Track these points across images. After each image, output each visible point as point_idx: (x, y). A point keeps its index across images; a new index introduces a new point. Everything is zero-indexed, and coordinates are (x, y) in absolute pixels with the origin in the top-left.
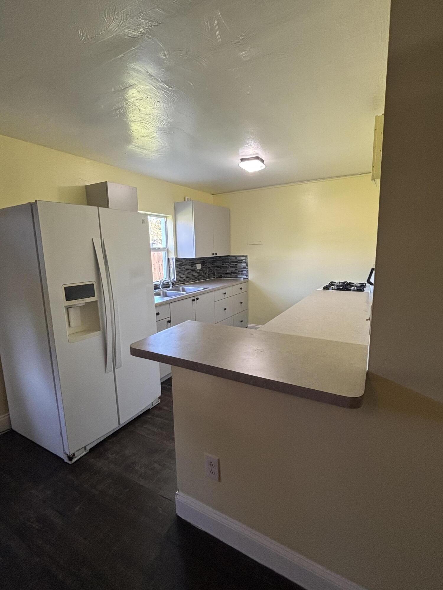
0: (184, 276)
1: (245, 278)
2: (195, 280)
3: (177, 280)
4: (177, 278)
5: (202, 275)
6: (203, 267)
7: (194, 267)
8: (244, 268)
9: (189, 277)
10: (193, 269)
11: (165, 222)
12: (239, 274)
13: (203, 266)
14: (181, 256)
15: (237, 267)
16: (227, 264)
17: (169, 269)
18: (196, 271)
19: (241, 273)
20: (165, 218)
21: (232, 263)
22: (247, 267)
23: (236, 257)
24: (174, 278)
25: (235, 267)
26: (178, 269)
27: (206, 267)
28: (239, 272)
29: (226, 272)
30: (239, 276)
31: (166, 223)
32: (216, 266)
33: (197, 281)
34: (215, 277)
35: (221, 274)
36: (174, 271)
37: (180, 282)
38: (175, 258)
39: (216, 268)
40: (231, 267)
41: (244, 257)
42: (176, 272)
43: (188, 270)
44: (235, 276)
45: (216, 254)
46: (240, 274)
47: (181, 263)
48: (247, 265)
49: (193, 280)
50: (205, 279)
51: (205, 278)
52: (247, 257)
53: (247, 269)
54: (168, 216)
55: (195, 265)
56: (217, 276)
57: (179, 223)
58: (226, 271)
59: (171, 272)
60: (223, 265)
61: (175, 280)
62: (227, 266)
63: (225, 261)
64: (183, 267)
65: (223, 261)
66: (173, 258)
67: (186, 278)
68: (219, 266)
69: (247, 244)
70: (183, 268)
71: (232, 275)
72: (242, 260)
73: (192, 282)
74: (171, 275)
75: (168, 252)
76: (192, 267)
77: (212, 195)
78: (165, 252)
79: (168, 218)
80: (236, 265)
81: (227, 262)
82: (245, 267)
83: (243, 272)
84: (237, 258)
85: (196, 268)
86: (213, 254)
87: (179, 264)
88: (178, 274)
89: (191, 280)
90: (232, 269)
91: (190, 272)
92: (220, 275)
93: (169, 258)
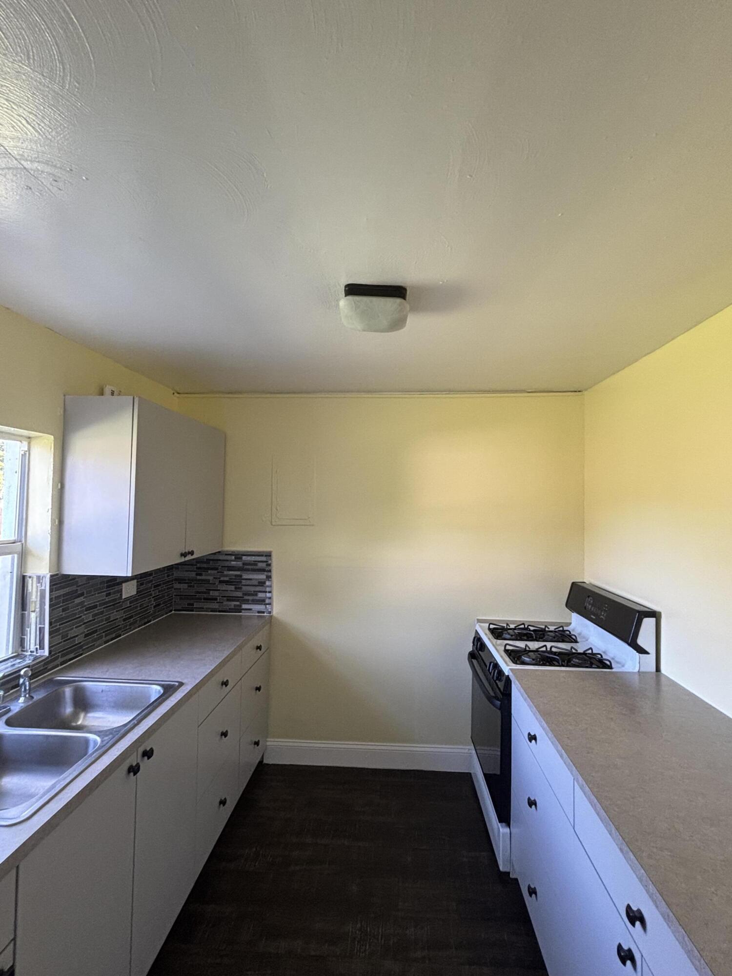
0: (78, 632)
1: (264, 612)
2: (114, 635)
3: (50, 652)
4: (50, 648)
5: (136, 615)
6: (142, 587)
7: (114, 593)
8: (262, 583)
9: (96, 631)
10: (110, 602)
11: (24, 456)
12: (247, 602)
13: (142, 584)
14: (72, 568)
15: (241, 582)
16: (209, 575)
17: (23, 616)
18: (121, 606)
19: (250, 598)
20: (25, 444)
21: (225, 573)
22: (268, 583)
23: (238, 556)
24: (42, 647)
25: (236, 582)
26: (59, 612)
27: (151, 588)
28: (246, 594)
29: (205, 596)
30: (244, 606)
31: (26, 458)
32: (176, 580)
33: (120, 636)
34: (171, 611)
35: (191, 602)
36: (42, 621)
37: (63, 656)
38: (51, 576)
39: (177, 586)
40: (221, 582)
41: (262, 556)
42: (51, 624)
43: (95, 607)
44: (233, 607)
45: (192, 553)
46: (248, 600)
47: (74, 588)
48: (269, 578)
49: (108, 638)
50: (145, 624)
51: (146, 620)
52: (269, 555)
53: (270, 586)
54: (36, 437)
55: (117, 588)
56: (180, 608)
57: (76, 460)
58: (205, 593)
59: (29, 626)
60: (199, 577)
61: (46, 653)
62: (211, 578)
63: (205, 566)
64: (77, 601)
65: (198, 565)
66: (44, 577)
67: (86, 636)
68: (185, 580)
69: (271, 522)
70: (78, 605)
71: (225, 603)
72: (255, 563)
73: (106, 642)
74: (27, 638)
75: (23, 556)
76: (108, 595)
77: (176, 394)
78: (10, 556)
79: (33, 443)
80: (236, 576)
81: (212, 569)
82: (265, 583)
83: (256, 595)
84: (241, 558)
85: (121, 595)
86: (184, 555)
87: (64, 595)
88: (58, 630)
89: (101, 637)
90: (224, 587)
91: (102, 613)
92: (189, 604)
93: (24, 577)
